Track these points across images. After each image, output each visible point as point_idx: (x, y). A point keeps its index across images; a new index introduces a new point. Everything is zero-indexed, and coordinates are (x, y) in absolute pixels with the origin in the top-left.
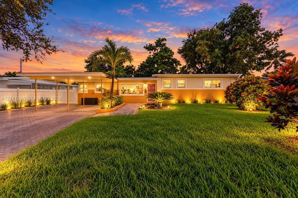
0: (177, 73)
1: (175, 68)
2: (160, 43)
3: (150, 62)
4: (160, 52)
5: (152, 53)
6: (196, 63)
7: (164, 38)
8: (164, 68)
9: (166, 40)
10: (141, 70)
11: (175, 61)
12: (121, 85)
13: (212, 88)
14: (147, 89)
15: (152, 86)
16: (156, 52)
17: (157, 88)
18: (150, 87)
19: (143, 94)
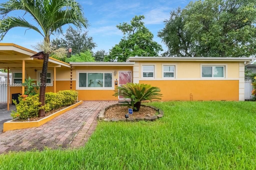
1: (155, 54)
4: (137, 33)
5: (127, 34)
10: (114, 55)
11: (155, 45)
12: (80, 73)
13: (213, 78)
14: (118, 80)
15: (125, 75)
16: (132, 33)
17: (133, 78)
18: (123, 77)
19: (113, 88)
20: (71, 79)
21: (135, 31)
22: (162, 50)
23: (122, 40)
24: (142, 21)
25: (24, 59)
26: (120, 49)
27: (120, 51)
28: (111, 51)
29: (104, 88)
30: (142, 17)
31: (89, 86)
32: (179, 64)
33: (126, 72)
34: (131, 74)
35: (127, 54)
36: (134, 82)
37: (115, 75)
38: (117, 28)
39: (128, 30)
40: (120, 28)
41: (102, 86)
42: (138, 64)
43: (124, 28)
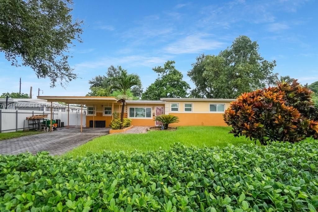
0: (186, 96)
1: (184, 91)
2: (169, 65)
3: (159, 84)
4: (169, 74)
5: (161, 75)
6: (206, 86)
7: (172, 61)
8: (173, 91)
9: (174, 63)
10: (150, 92)
11: (184, 84)
12: (130, 108)
13: (217, 112)
14: (155, 113)
15: (160, 110)
16: (165, 74)
17: (165, 111)
18: (158, 111)
19: (152, 118)
20: (126, 112)
21: (168, 73)
22: (190, 88)
23: (156, 80)
24: (173, 65)
25: (113, 102)
26: (155, 87)
27: (155, 89)
28: (148, 89)
29: (146, 118)
30: (173, 62)
31: (136, 116)
32: (195, 103)
33: (160, 107)
34: (164, 108)
35: (161, 92)
36: (166, 114)
37: (153, 109)
38: (153, 70)
39: (162, 71)
40: (155, 70)
41: (144, 116)
42: (168, 103)
43: (158, 70)
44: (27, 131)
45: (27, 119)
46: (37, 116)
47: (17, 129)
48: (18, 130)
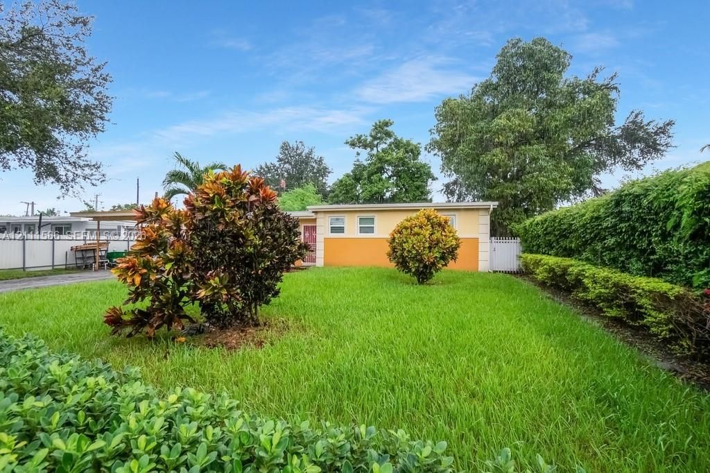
2: (382, 130)
4: (383, 151)
14: (302, 237)
18: (308, 233)
21: (380, 147)
22: (434, 179)
26: (349, 182)
32: (381, 214)
33: (312, 226)
36: (317, 241)
42: (322, 215)
44: (73, 269)
45: (71, 250)
46: (91, 244)
47: (53, 266)
48: (55, 267)
